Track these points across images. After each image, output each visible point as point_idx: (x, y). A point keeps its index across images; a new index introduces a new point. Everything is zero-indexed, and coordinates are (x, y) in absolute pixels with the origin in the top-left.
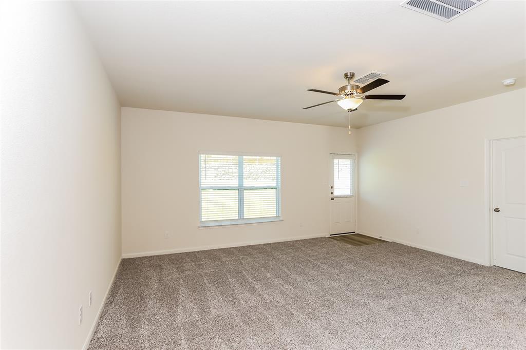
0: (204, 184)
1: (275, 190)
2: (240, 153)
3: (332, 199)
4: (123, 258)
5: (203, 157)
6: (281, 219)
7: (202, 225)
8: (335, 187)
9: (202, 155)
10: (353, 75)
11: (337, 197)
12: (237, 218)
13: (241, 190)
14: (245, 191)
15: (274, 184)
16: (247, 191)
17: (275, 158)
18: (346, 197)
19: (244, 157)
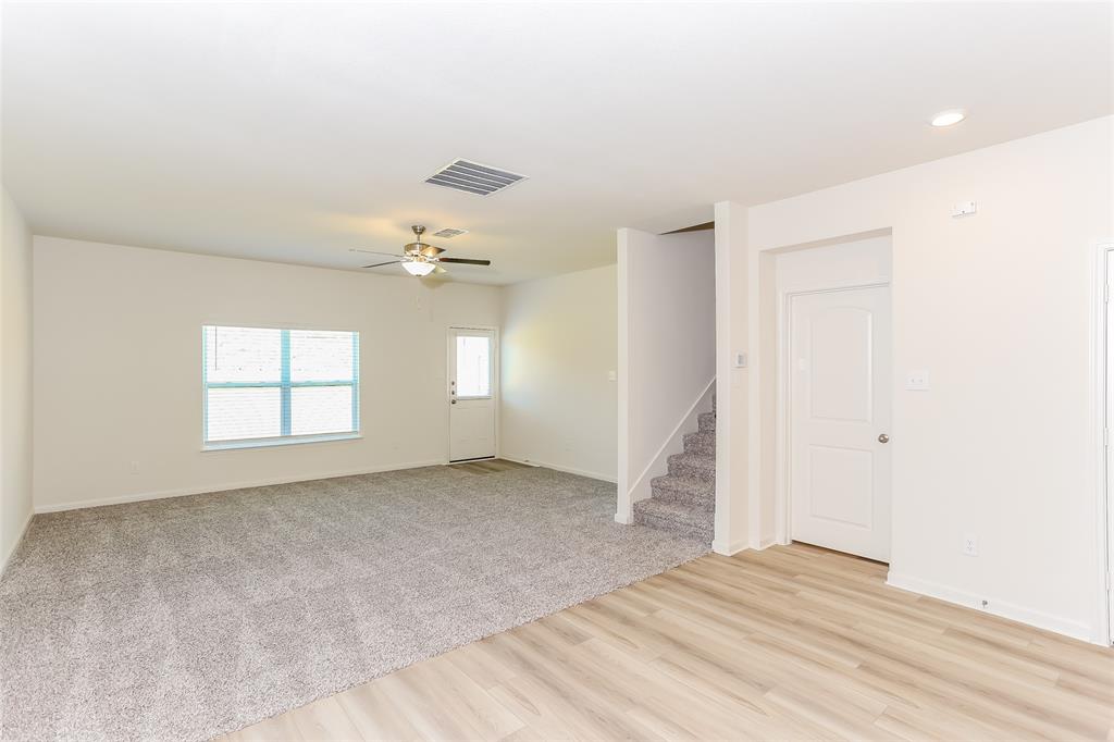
0: (212, 376)
1: (350, 388)
2: (286, 324)
3: (454, 402)
4: (36, 513)
5: (209, 331)
6: (358, 436)
7: (209, 448)
8: (458, 383)
9: (209, 328)
10: (423, 230)
11: (464, 399)
12: (279, 435)
13: (286, 387)
14: (293, 390)
15: (350, 378)
16: (297, 389)
17: (351, 333)
18: (480, 399)
19: (292, 331)
